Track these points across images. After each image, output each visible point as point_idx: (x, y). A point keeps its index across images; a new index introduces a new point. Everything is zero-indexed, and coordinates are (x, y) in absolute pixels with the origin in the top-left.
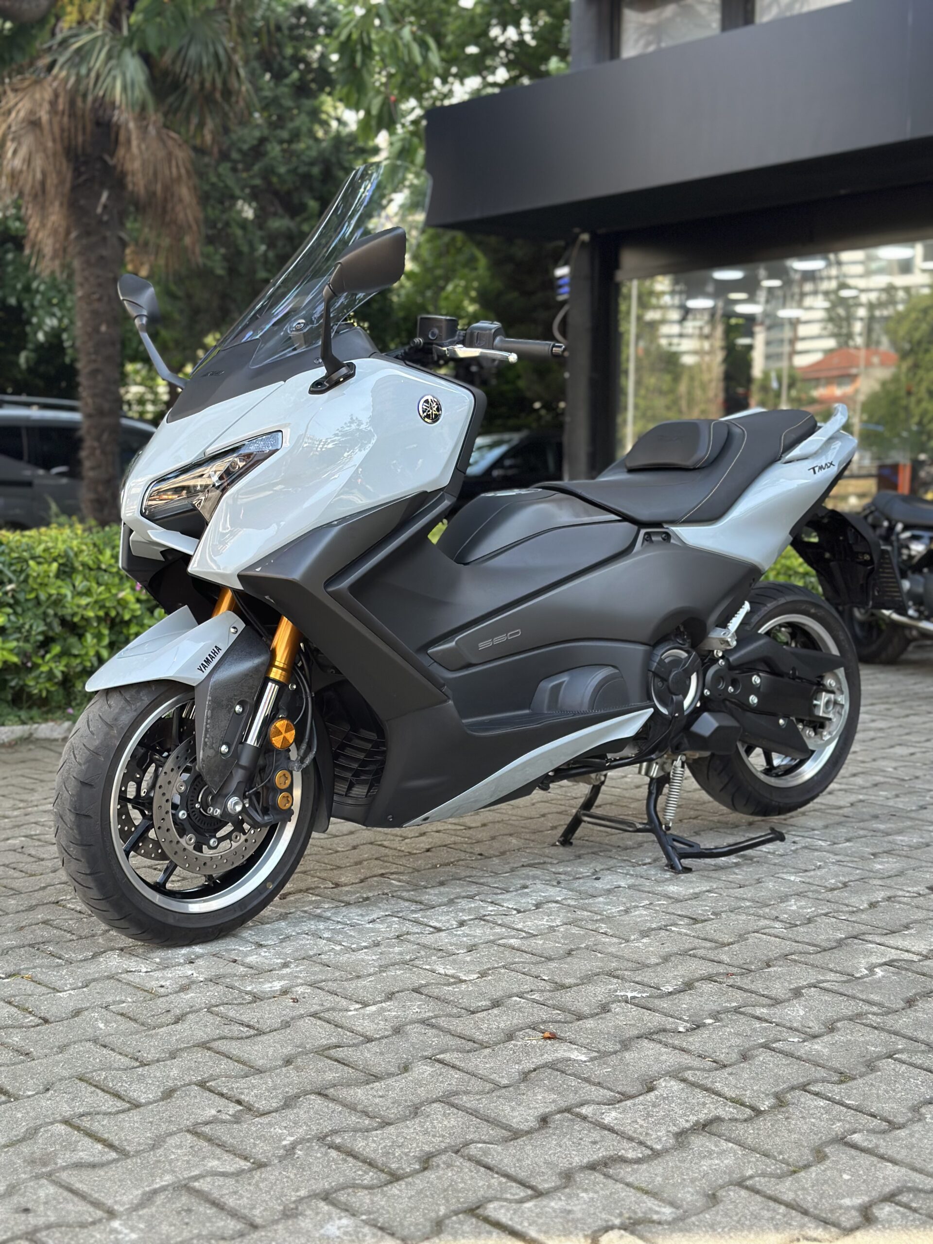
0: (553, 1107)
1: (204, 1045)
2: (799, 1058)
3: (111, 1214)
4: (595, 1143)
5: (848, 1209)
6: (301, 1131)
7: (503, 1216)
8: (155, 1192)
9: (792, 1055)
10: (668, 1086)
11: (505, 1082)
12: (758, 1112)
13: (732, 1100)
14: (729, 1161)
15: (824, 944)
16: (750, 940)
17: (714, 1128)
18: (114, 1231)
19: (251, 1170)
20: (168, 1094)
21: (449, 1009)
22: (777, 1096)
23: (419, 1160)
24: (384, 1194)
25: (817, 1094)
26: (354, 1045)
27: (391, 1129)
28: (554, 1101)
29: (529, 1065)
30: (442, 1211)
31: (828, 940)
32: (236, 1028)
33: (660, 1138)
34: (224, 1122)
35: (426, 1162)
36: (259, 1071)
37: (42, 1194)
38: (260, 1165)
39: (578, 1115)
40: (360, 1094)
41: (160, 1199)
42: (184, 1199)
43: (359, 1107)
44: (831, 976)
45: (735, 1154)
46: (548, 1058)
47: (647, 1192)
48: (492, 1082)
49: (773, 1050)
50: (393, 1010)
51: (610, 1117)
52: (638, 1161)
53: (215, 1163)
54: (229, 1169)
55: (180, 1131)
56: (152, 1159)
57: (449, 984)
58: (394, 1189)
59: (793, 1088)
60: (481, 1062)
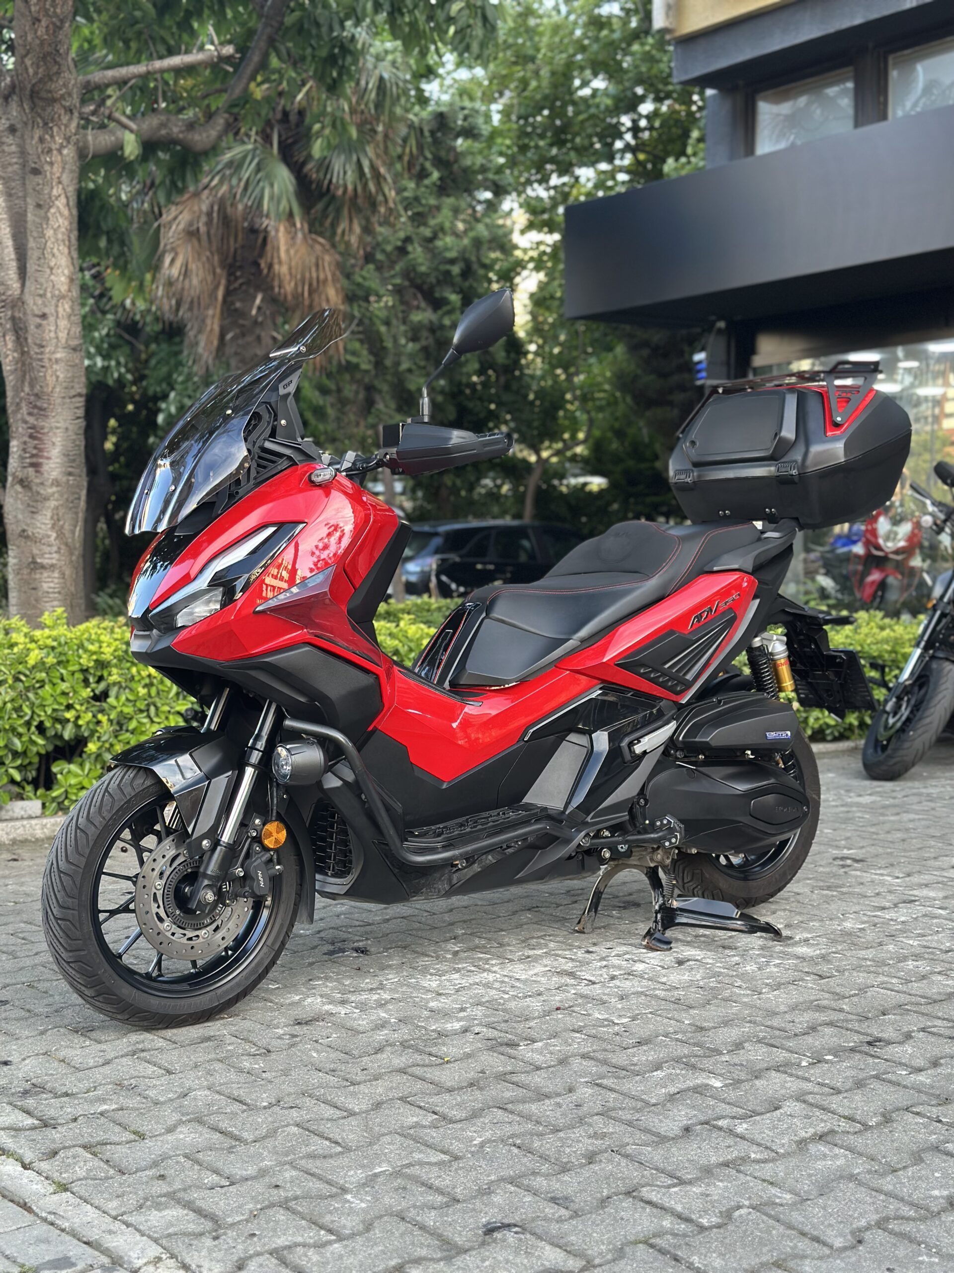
0: (694, 1121)
1: (403, 1071)
2: (905, 1087)
3: (344, 1190)
4: (729, 1147)
5: (936, 1198)
6: (488, 1135)
7: (654, 1197)
8: (376, 1175)
9: (899, 1085)
10: (791, 1107)
11: (653, 1101)
12: (867, 1127)
13: (845, 1117)
14: (840, 1162)
15: (935, 997)
16: (869, 994)
17: (829, 1138)
18: (348, 1201)
19: (450, 1162)
20: (378, 1106)
21: (604, 1045)
22: (883, 1115)
23: (584, 1156)
24: (558, 1180)
25: (918, 1114)
26: (526, 1072)
27: (561, 1134)
28: (695, 1116)
29: (673, 1090)
30: (605, 1193)
31: (940, 993)
32: (426, 1057)
33: (784, 1143)
34: (425, 1127)
35: (591, 1158)
36: (450, 1090)
37: (287, 1175)
38: (457, 1158)
39: (714, 1127)
40: (534, 1108)
41: (381, 1179)
42: (399, 1181)
43: (534, 1118)
44: (939, 1023)
45: (845, 1156)
46: (690, 1084)
47: (772, 1183)
48: (642, 1100)
49: (884, 1080)
50: (557, 1045)
51: (741, 1128)
52: (765, 1161)
53: (421, 1156)
54: (433, 1160)
55: (391, 1133)
56: (370, 1152)
57: (604, 1026)
58: (566, 1178)
59: (898, 1110)
60: (633, 1086)
